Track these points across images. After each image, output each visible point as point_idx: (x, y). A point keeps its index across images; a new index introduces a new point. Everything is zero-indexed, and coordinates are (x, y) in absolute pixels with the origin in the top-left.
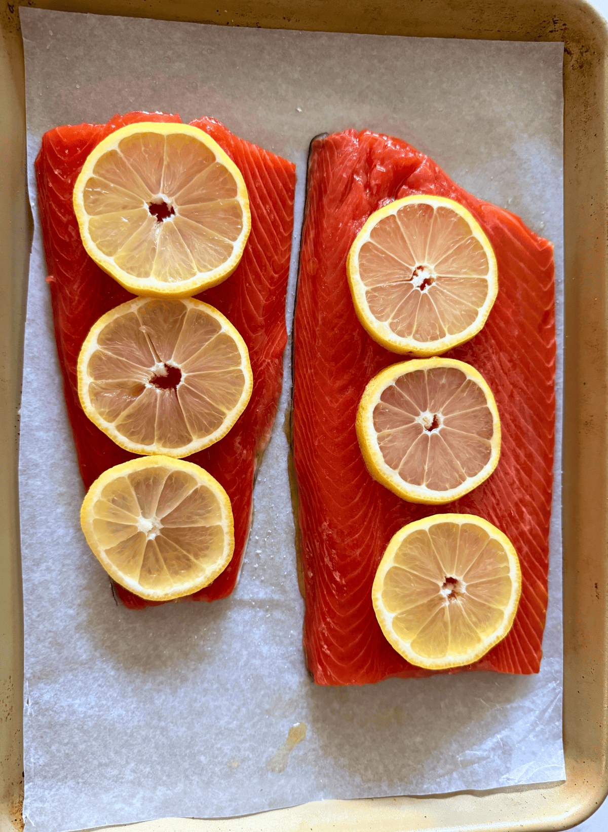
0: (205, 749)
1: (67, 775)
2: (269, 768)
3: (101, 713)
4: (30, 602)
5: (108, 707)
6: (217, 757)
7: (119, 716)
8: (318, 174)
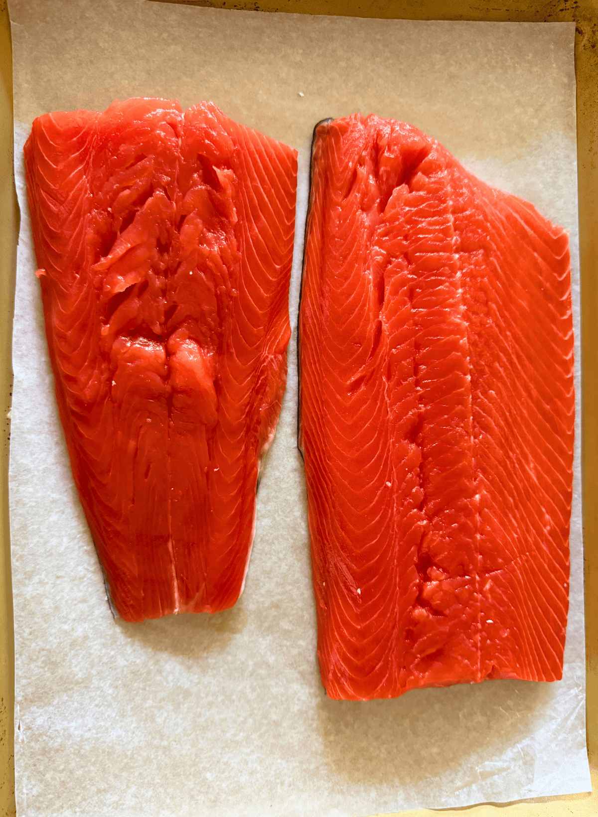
0: (210, 765)
1: (63, 804)
2: (278, 781)
3: (99, 735)
4: (20, 619)
5: (107, 729)
6: (224, 772)
7: (118, 737)
8: (323, 161)
